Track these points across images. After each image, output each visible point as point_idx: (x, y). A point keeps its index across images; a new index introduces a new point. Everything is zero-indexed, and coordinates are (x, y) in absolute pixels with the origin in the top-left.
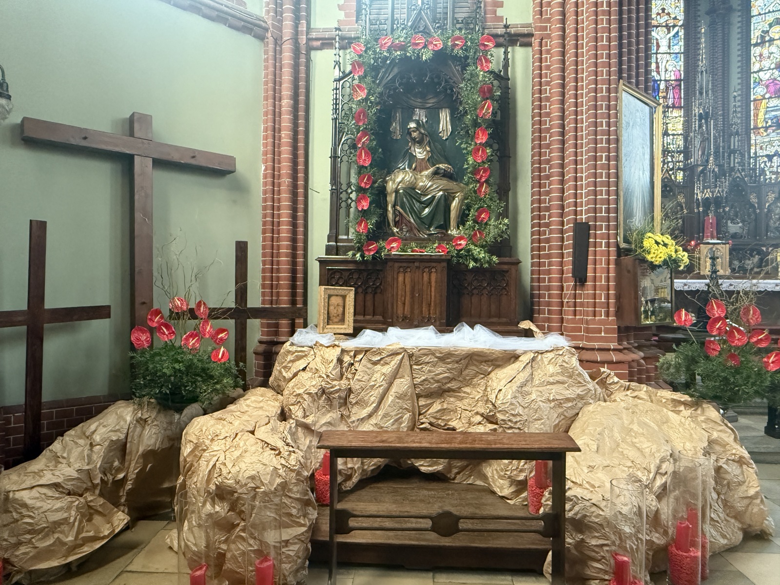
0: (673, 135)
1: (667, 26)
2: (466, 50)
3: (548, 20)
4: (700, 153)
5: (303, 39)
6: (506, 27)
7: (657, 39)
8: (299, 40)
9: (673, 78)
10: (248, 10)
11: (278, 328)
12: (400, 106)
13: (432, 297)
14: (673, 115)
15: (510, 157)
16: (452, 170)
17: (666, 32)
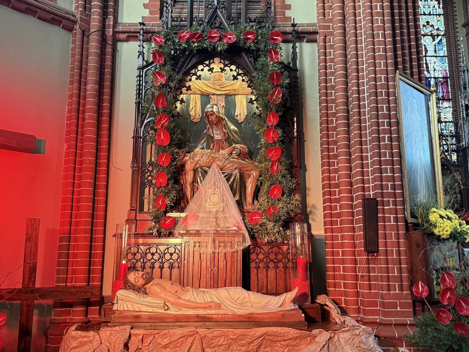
0: (445, 122)
1: (432, 35)
2: (257, 43)
3: (331, 21)
5: (110, 32)
6: (294, 25)
7: (425, 46)
8: (106, 33)
9: (441, 76)
10: (58, 5)
11: (72, 307)
12: (199, 92)
13: (228, 273)
14: (444, 106)
15: (300, 139)
16: (247, 150)
17: (432, 40)
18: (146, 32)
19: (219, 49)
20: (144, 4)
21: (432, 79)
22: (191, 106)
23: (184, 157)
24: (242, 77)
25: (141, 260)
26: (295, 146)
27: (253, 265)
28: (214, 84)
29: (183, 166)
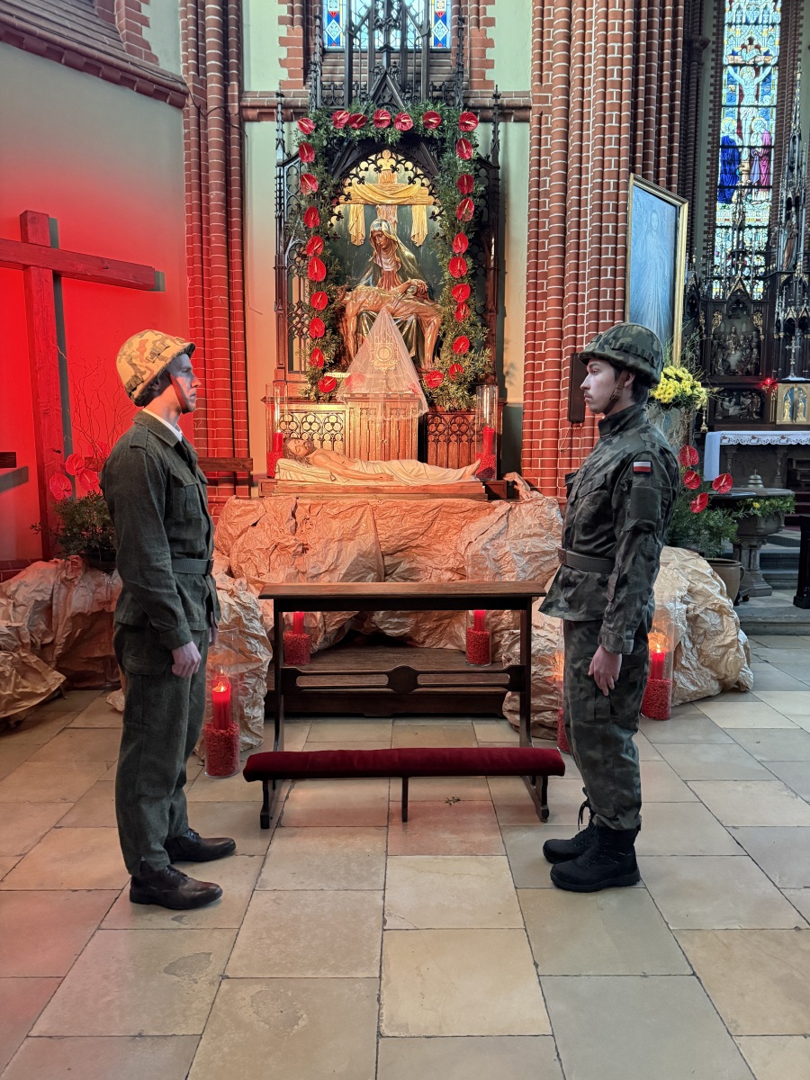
0: (757, 227)
1: (754, 65)
2: (443, 131)
3: (549, 89)
4: (786, 255)
5: (234, 107)
6: (496, 96)
7: (740, 85)
8: (230, 109)
9: (760, 143)
10: (161, 67)
11: (217, 485)
12: (362, 201)
13: (402, 445)
14: (758, 199)
15: (498, 270)
16: (426, 287)
17: (754, 75)
18: (285, 107)
19: (390, 140)
20: (280, 60)
21: (746, 149)
22: (351, 223)
23: (344, 297)
24: (422, 179)
25: (298, 431)
26: (492, 281)
27: (431, 438)
28: (382, 188)
29: (343, 309)
